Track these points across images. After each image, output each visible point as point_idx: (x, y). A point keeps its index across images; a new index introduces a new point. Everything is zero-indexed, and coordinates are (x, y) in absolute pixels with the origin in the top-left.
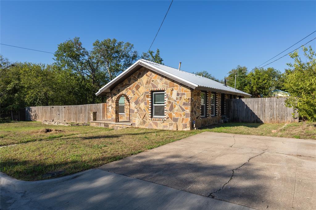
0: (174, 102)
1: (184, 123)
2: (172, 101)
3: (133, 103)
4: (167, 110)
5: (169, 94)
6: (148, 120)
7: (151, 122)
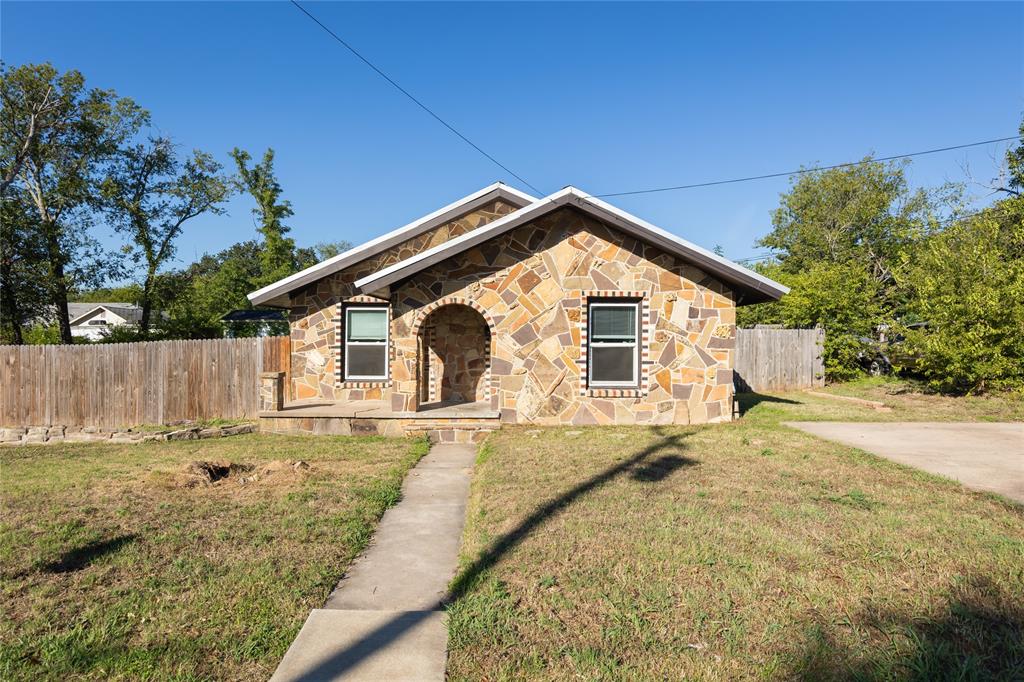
0: (678, 337)
1: (710, 399)
2: (671, 334)
3: (508, 337)
4: (652, 363)
5: (661, 311)
6: (574, 398)
7: (588, 403)
